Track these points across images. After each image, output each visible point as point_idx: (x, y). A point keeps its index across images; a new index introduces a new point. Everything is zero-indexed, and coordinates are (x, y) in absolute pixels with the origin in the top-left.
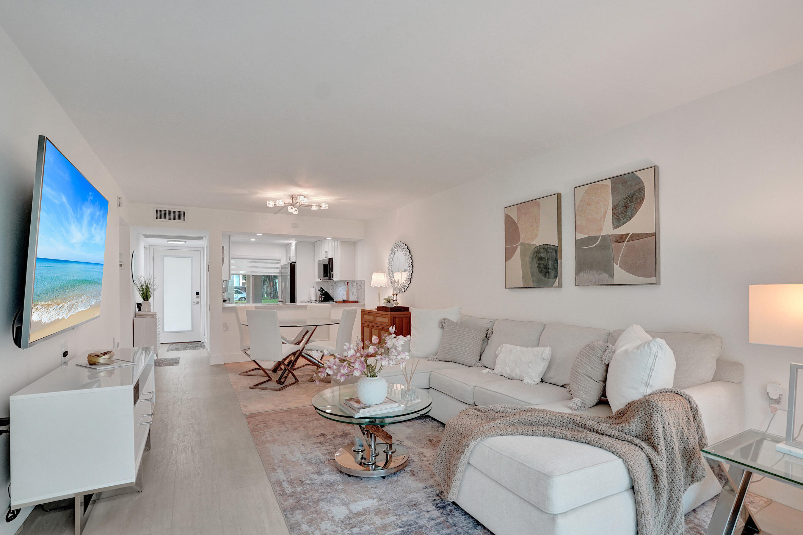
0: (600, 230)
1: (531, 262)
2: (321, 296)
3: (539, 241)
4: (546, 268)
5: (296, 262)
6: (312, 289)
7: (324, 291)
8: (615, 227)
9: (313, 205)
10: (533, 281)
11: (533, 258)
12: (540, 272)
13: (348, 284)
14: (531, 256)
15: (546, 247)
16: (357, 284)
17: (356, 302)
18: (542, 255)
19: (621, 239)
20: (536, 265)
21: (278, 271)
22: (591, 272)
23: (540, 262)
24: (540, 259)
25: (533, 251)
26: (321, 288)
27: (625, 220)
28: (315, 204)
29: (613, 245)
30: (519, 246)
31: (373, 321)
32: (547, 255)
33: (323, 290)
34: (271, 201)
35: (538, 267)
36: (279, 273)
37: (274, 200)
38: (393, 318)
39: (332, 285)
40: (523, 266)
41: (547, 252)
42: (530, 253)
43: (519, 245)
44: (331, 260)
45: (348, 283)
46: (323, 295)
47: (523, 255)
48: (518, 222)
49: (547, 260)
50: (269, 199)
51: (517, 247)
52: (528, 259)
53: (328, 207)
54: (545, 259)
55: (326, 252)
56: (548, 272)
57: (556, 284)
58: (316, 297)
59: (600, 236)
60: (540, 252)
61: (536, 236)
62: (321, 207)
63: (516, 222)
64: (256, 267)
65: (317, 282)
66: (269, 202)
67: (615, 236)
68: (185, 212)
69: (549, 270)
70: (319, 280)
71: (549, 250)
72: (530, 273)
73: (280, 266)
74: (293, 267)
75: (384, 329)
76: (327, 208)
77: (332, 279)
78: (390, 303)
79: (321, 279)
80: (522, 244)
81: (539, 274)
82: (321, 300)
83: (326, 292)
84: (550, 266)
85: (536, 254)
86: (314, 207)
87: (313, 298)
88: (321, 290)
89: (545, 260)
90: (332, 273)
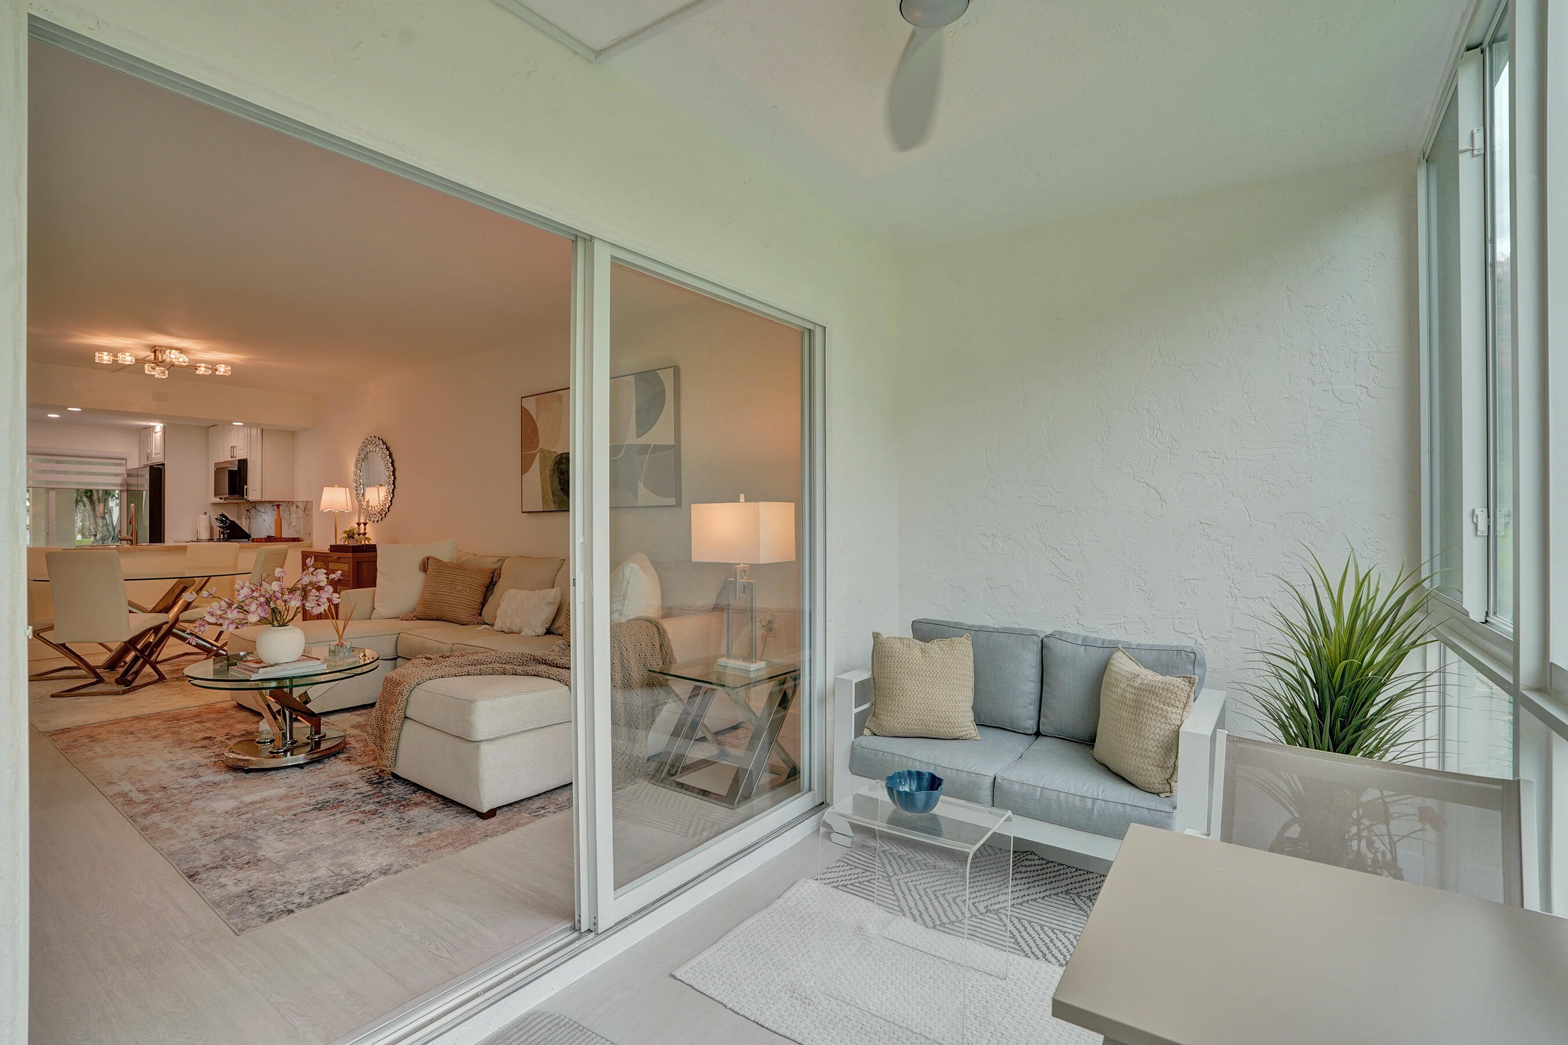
1: (551, 477)
2: (221, 530)
3: (559, 449)
5: (164, 464)
6: (202, 516)
7: (229, 520)
8: (638, 437)
9: (200, 367)
10: (554, 502)
11: (554, 470)
12: (562, 489)
13: (278, 508)
14: (552, 468)
15: (558, 455)
16: (297, 507)
17: (295, 539)
18: (562, 467)
19: (644, 449)
20: (556, 479)
21: (114, 480)
23: (562, 477)
24: (560, 472)
25: (554, 461)
26: (223, 515)
28: (203, 365)
29: (638, 456)
30: (538, 453)
33: (227, 518)
34: (105, 353)
35: (560, 482)
36: (118, 485)
37: (114, 351)
38: (358, 562)
39: (247, 510)
40: (543, 481)
42: (550, 463)
44: (243, 464)
45: (278, 506)
46: (228, 528)
47: (542, 466)
48: (537, 419)
50: (102, 349)
51: (535, 454)
52: (548, 472)
53: (232, 371)
55: (231, 447)
58: (211, 533)
59: (624, 445)
60: (561, 463)
61: (556, 443)
62: (216, 370)
63: (534, 419)
65: (213, 505)
66: (100, 355)
67: (638, 445)
70: (217, 500)
72: (550, 492)
73: (123, 472)
74: (157, 474)
76: (230, 373)
77: (245, 497)
79: (221, 498)
80: (542, 451)
81: (561, 493)
82: (222, 538)
83: (233, 522)
85: (557, 465)
86: (203, 369)
87: (204, 535)
88: (223, 519)
90: (245, 487)
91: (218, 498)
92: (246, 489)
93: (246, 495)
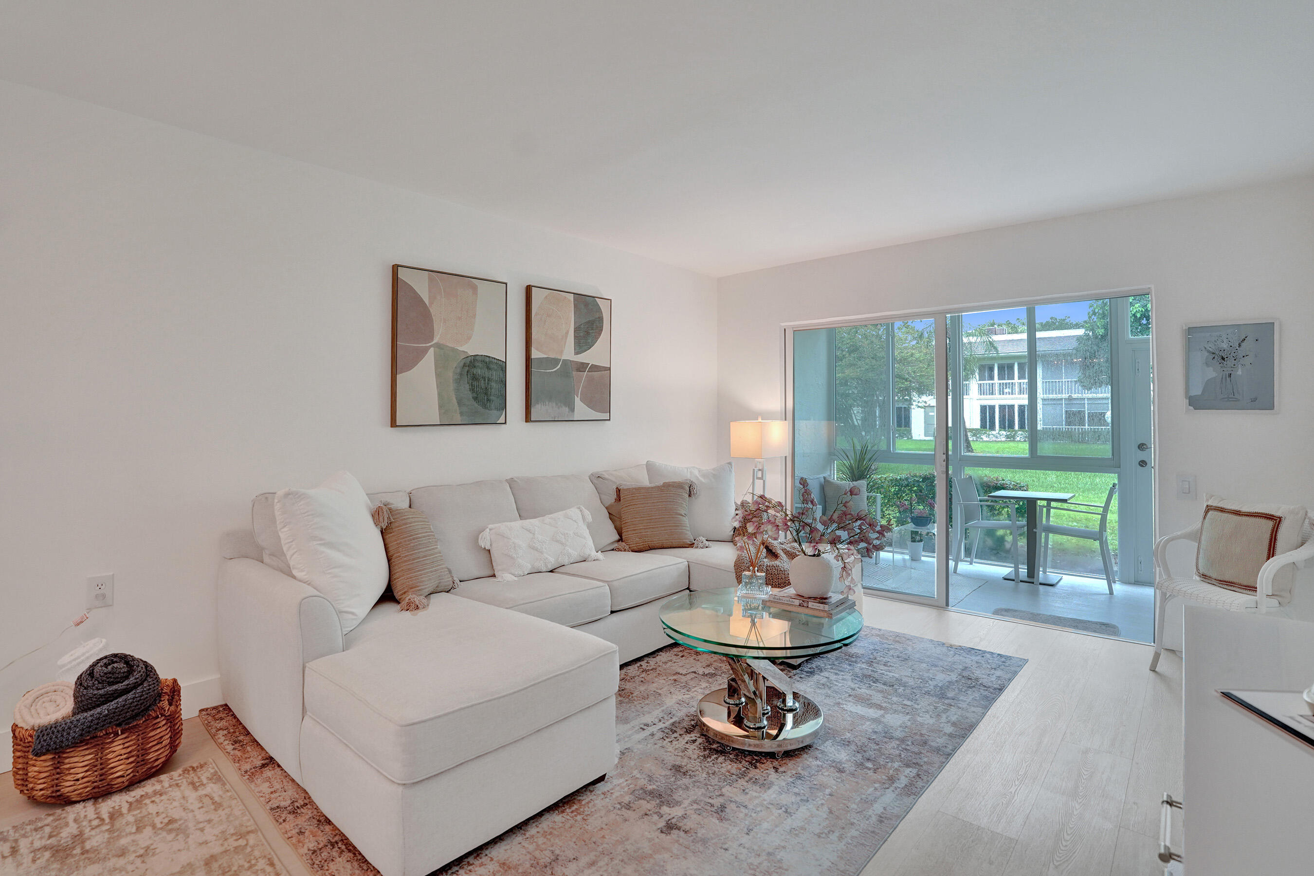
0: (562, 352)
1: (458, 381)
3: (472, 348)
4: (486, 394)
8: (577, 353)
10: (461, 414)
11: (461, 374)
12: (475, 399)
14: (458, 371)
15: (487, 360)
18: (479, 371)
20: (467, 387)
22: (550, 403)
23: (475, 383)
24: (475, 378)
25: (462, 364)
27: (585, 347)
29: (574, 373)
30: (431, 349)
32: (487, 374)
35: (472, 390)
40: (439, 385)
41: (488, 368)
42: (454, 364)
43: (431, 346)
47: (438, 366)
48: (431, 303)
49: (488, 380)
51: (428, 350)
52: (450, 375)
54: (484, 378)
56: (488, 400)
57: (502, 420)
59: (561, 359)
61: (469, 338)
63: (426, 300)
67: (576, 363)
69: (492, 398)
71: (492, 366)
72: (455, 401)
80: (438, 346)
81: (475, 403)
84: (493, 391)
85: (467, 369)
89: (485, 380)
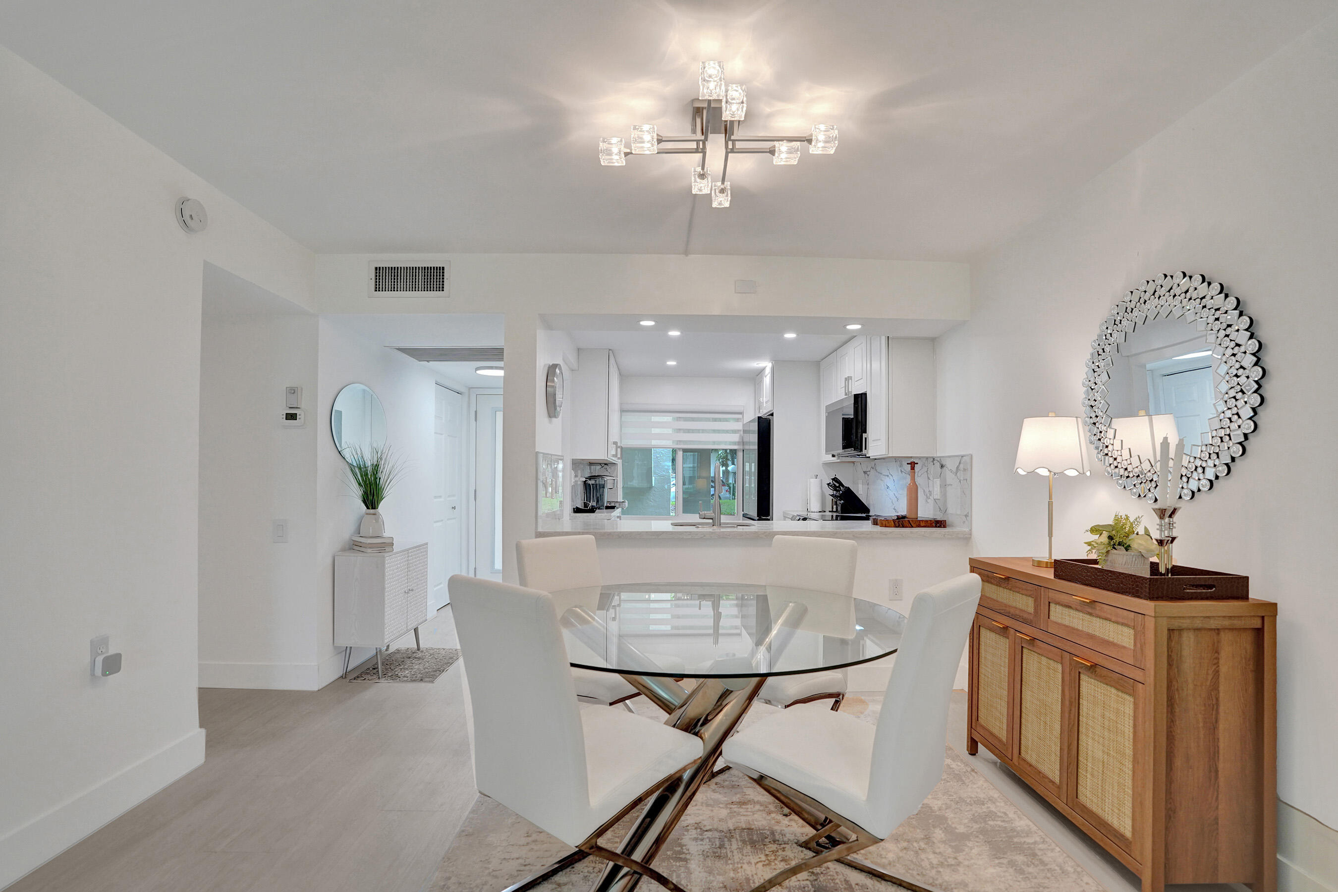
2: (834, 500)
5: (772, 415)
6: (813, 480)
7: (843, 486)
13: (913, 468)
16: (942, 466)
17: (939, 524)
21: (736, 438)
26: (835, 479)
31: (1031, 617)
33: (841, 484)
36: (739, 443)
38: (1171, 631)
39: (865, 472)
44: (860, 401)
45: (913, 465)
46: (841, 497)
55: (848, 379)
58: (823, 503)
64: (688, 431)
65: (827, 465)
68: (443, 268)
70: (829, 458)
73: (741, 428)
74: (764, 428)
75: (1098, 670)
77: (864, 452)
78: (1127, 548)
79: (833, 456)
82: (835, 510)
83: (848, 490)
87: (815, 506)
88: (836, 484)
90: (864, 435)
91: (831, 456)
92: (866, 438)
93: (866, 449)
